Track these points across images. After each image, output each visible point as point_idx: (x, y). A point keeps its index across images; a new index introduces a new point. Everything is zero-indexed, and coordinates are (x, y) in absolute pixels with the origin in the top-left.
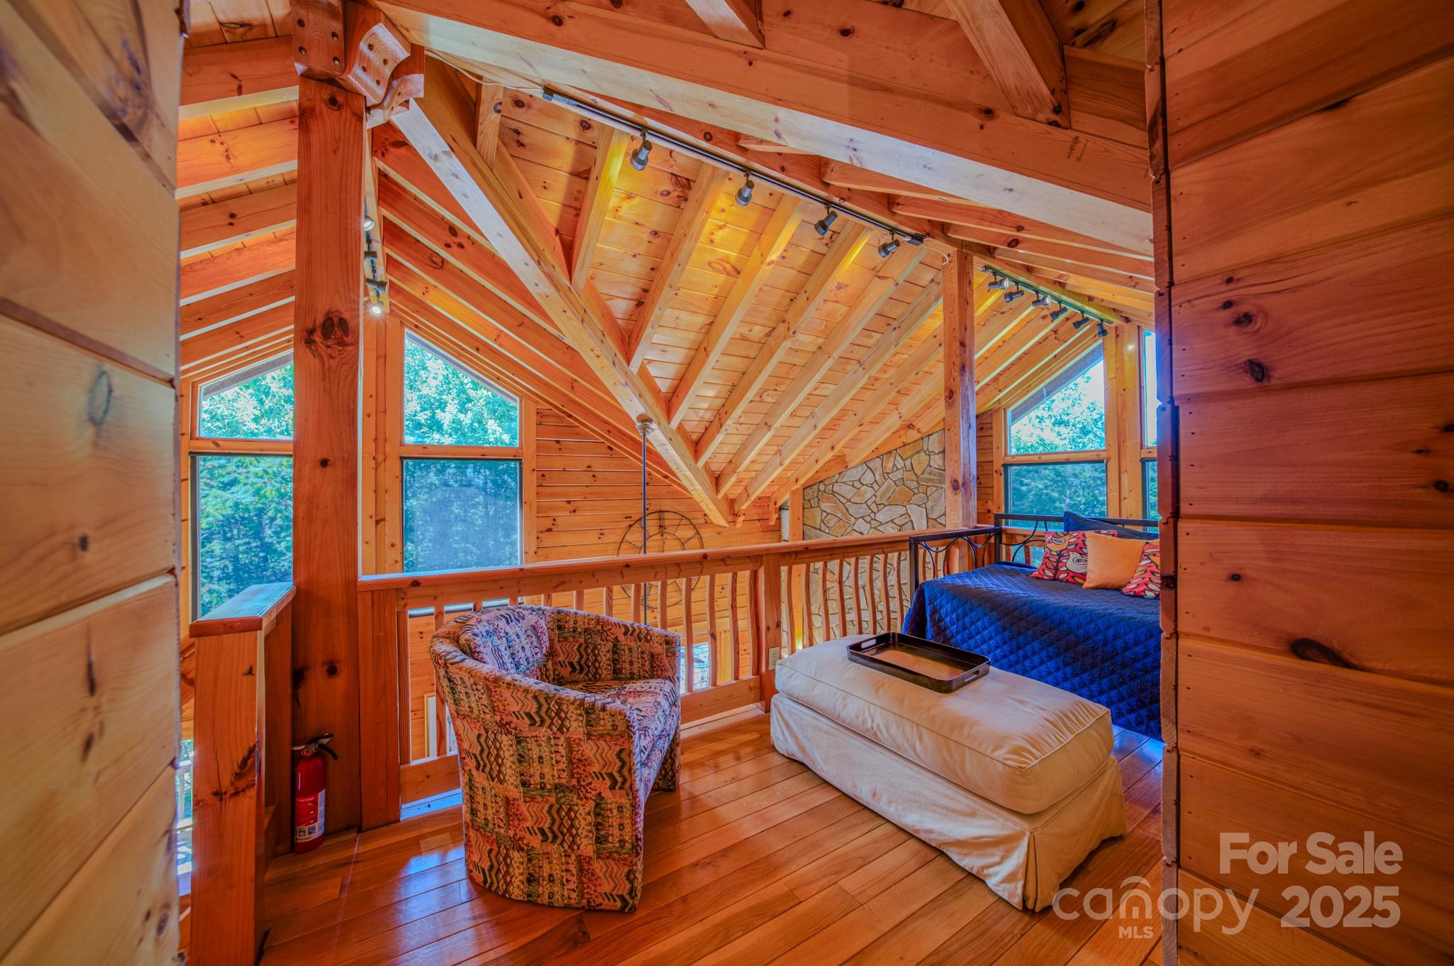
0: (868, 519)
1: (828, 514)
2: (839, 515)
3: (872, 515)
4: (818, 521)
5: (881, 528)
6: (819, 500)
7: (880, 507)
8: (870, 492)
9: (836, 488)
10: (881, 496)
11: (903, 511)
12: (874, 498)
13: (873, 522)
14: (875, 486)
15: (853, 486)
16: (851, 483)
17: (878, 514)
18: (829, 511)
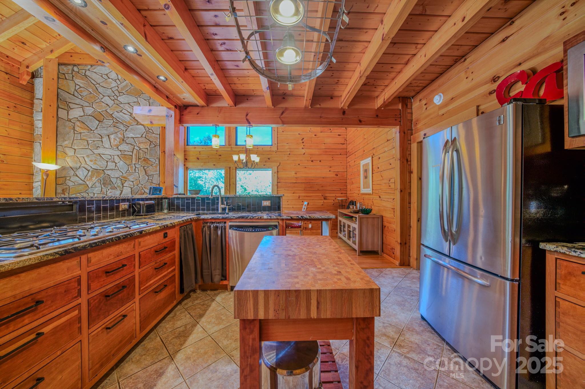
0: (113, 98)
1: (81, 87)
2: (91, 90)
3: (115, 97)
4: (73, 90)
5: (122, 105)
6: (73, 76)
7: (121, 94)
8: (114, 84)
9: (88, 73)
10: (122, 88)
11: (136, 100)
12: (117, 88)
13: (116, 101)
14: (117, 81)
15: (102, 76)
16: (101, 75)
17: (119, 97)
18: (81, 85)
